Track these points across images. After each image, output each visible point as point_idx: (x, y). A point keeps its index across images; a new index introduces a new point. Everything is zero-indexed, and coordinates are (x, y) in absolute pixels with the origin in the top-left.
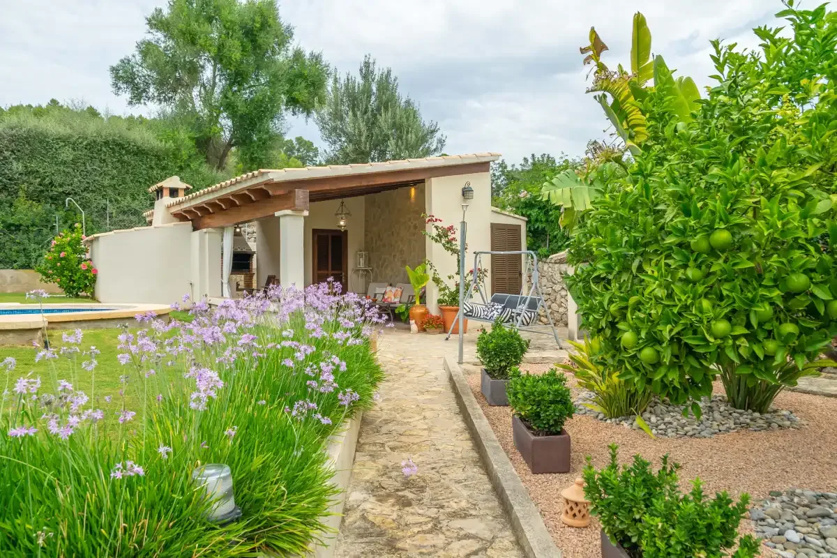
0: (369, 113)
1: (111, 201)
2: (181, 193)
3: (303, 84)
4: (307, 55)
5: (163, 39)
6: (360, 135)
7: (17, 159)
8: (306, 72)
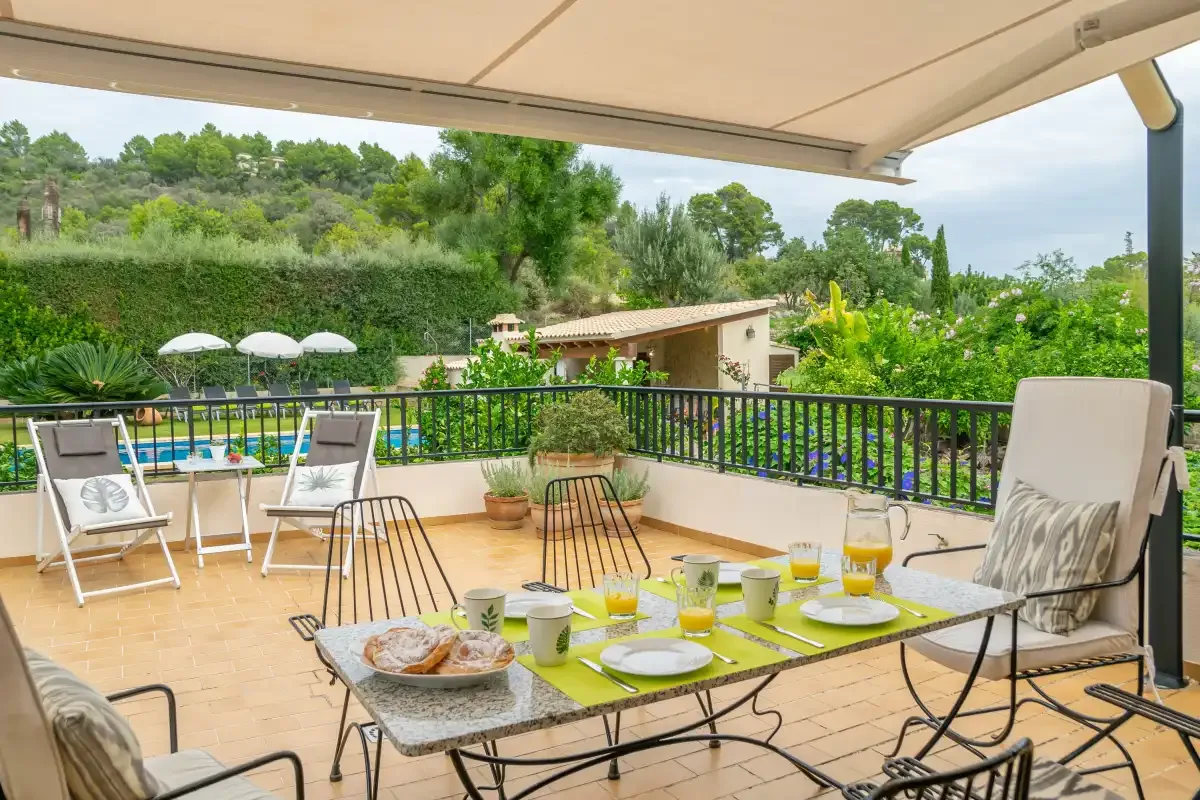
0: (666, 246)
1: (430, 321)
2: (517, 327)
3: (597, 201)
4: (598, 168)
5: (453, 150)
6: (658, 267)
7: (363, 291)
8: (598, 187)
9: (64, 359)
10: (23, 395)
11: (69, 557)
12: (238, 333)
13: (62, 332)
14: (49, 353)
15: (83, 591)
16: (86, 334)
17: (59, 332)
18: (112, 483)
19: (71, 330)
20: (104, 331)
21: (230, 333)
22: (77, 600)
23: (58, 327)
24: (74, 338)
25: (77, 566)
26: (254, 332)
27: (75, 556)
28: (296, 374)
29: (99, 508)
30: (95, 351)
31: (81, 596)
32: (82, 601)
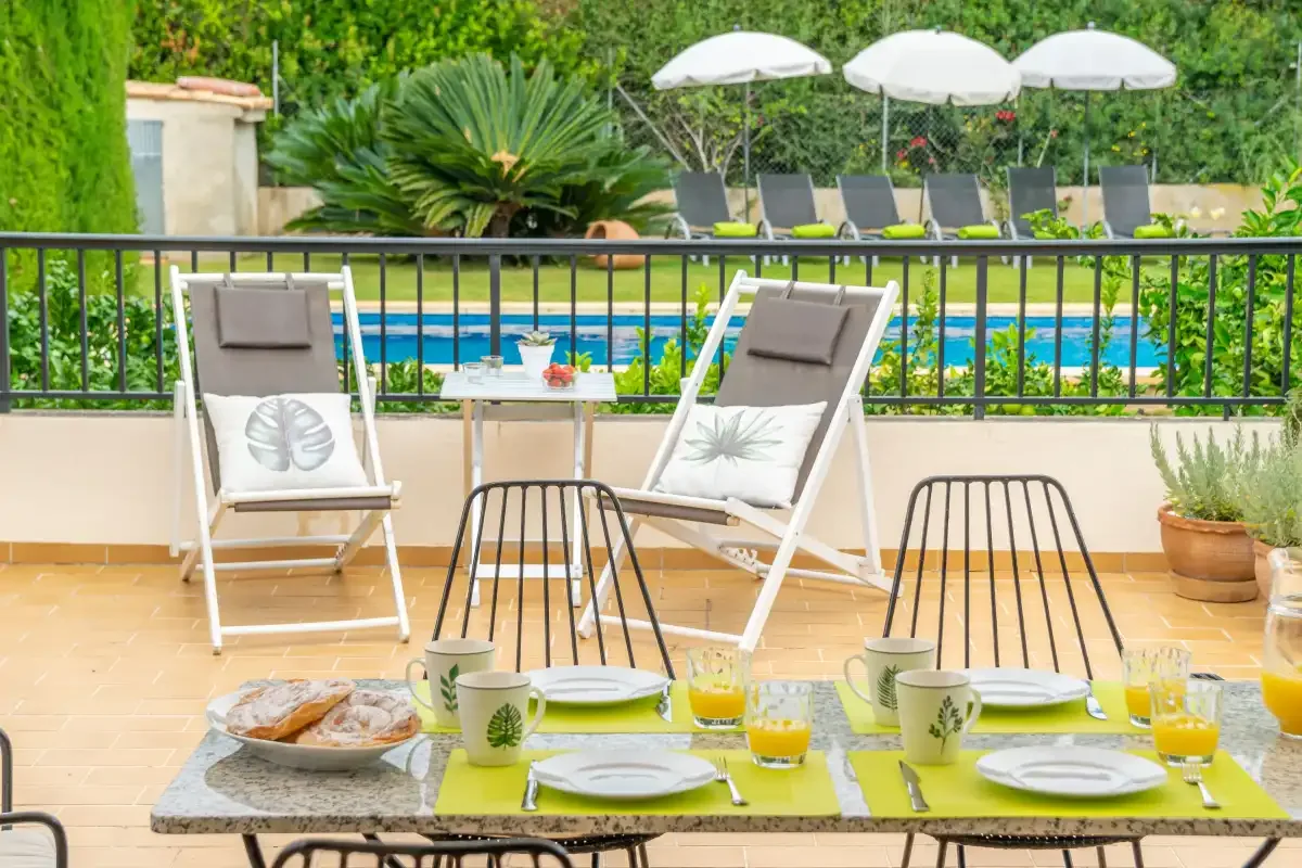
9: (433, 98)
10: (347, 182)
11: (208, 556)
12: (862, 31)
13: (444, 26)
14: (404, 79)
15: (223, 623)
16: (496, 29)
17: (437, 24)
18: (310, 411)
19: (463, 20)
20: (537, 23)
21: (840, 31)
22: (209, 640)
23: (436, 11)
24: (470, 42)
25: (221, 577)
26: (904, 27)
27: (220, 555)
28: (1010, 144)
29: (275, 459)
30: (502, 74)
31: (218, 632)
32: (218, 643)
